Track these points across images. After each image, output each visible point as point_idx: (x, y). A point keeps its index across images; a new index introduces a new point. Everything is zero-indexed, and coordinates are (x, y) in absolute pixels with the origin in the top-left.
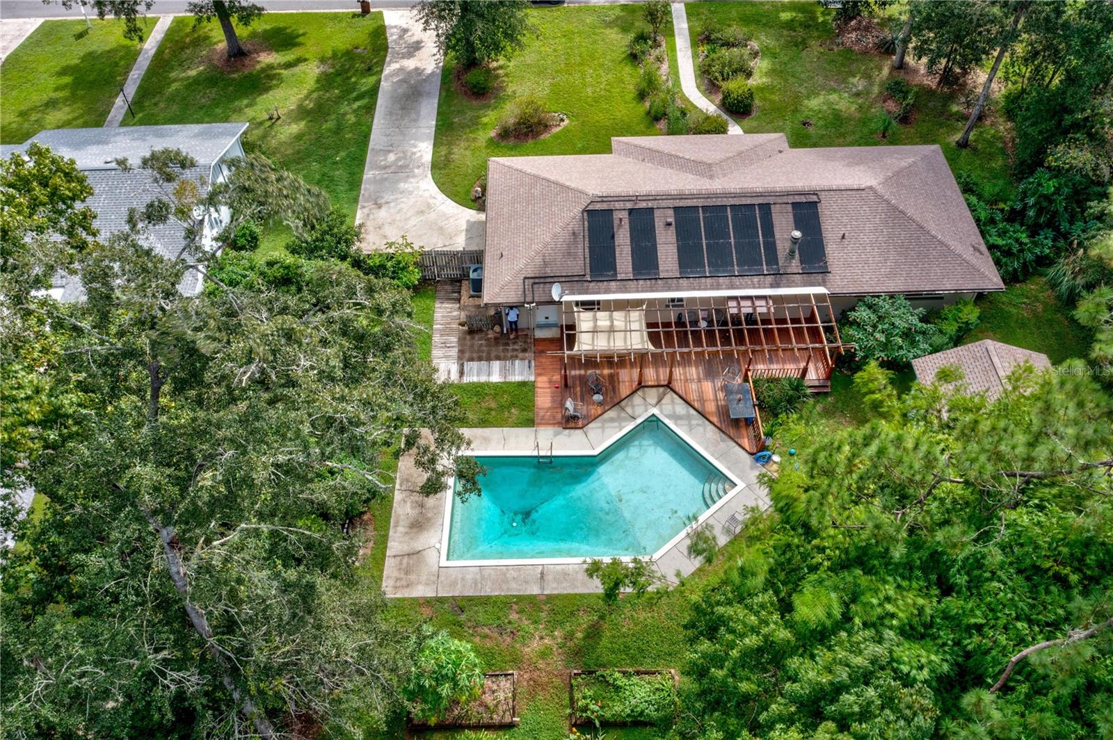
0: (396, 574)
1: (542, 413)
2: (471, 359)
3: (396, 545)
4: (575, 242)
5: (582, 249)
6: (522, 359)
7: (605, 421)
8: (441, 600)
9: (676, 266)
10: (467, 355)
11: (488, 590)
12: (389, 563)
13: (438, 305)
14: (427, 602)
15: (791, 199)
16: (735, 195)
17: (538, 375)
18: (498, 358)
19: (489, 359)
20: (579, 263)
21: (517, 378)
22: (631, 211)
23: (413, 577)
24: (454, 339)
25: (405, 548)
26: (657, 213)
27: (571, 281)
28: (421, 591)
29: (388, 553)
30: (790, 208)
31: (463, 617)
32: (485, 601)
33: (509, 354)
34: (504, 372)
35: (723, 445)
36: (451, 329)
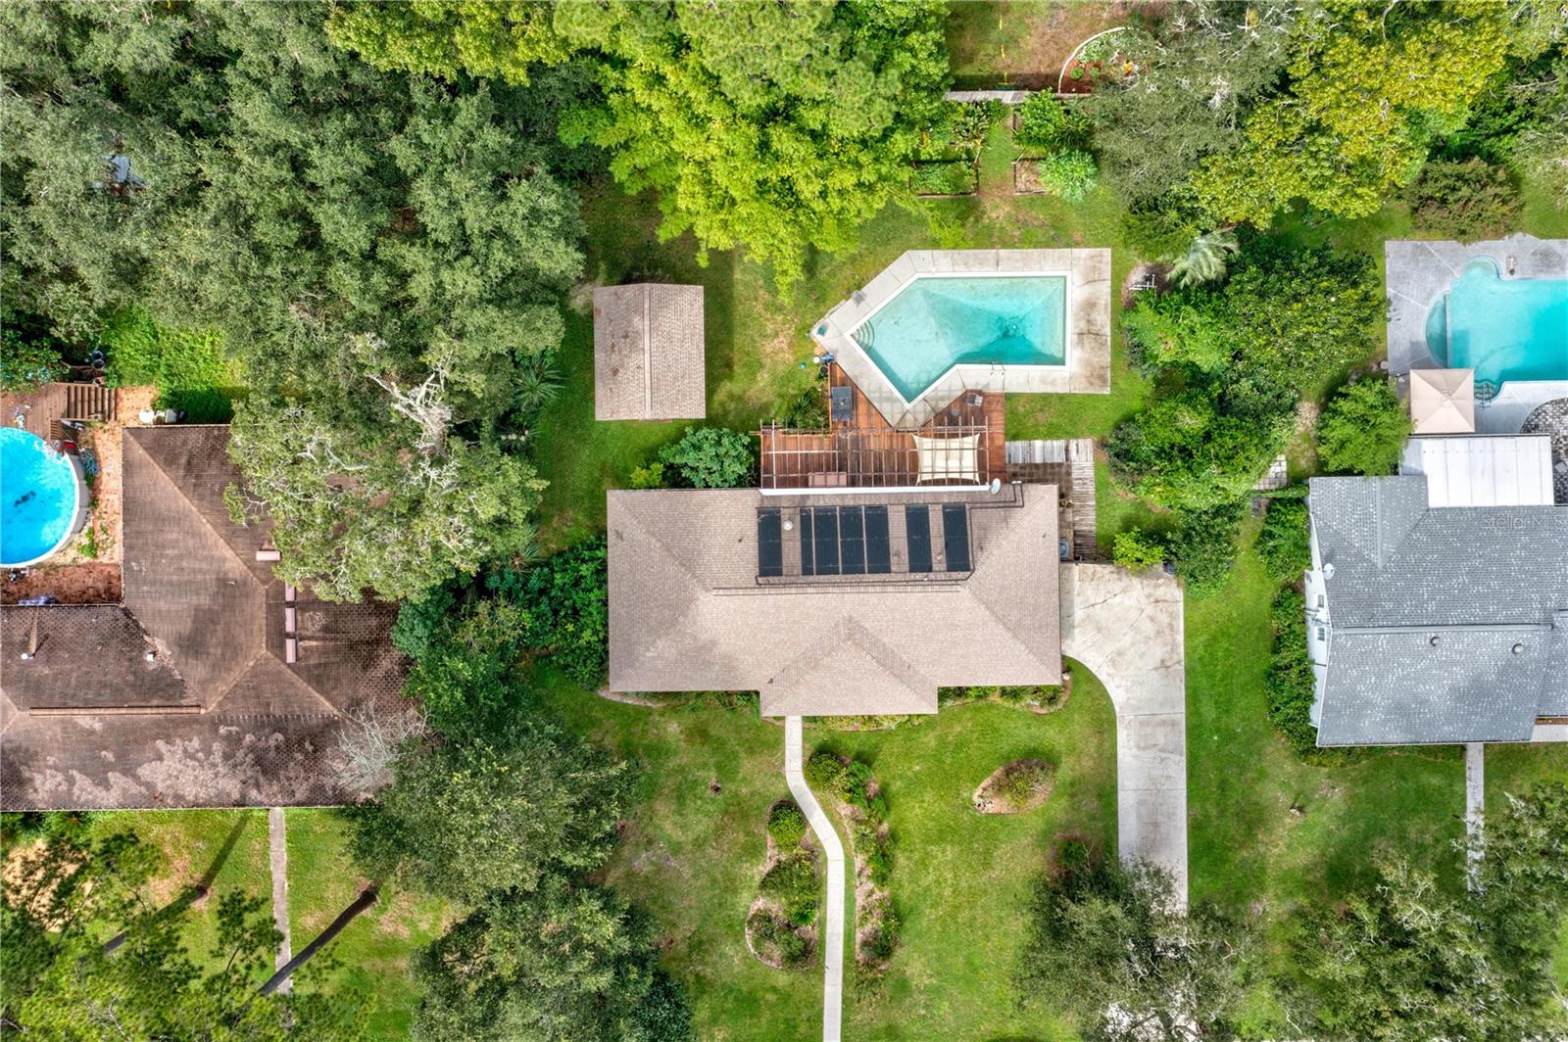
0: (1102, 266)
1: (999, 407)
2: (1060, 465)
3: (1105, 289)
4: (980, 540)
5: (974, 533)
6: (1016, 465)
7: (948, 398)
8: (1068, 246)
9: (890, 515)
10: (1064, 470)
11: (1036, 252)
12: (1108, 274)
13: (1093, 528)
14: (1077, 245)
15: (783, 579)
16: (834, 584)
17: (1002, 447)
18: (1037, 466)
19: (1045, 465)
20: (976, 520)
21: (1019, 444)
22: (930, 570)
23: (1090, 263)
24: (1076, 488)
25: (1098, 285)
26: (906, 567)
27: (981, 503)
28: (1083, 253)
29: (1109, 283)
30: (785, 571)
31: (1052, 233)
32: (1038, 245)
33: (1027, 470)
34: (1030, 451)
35: (857, 372)
36: (1079, 500)
